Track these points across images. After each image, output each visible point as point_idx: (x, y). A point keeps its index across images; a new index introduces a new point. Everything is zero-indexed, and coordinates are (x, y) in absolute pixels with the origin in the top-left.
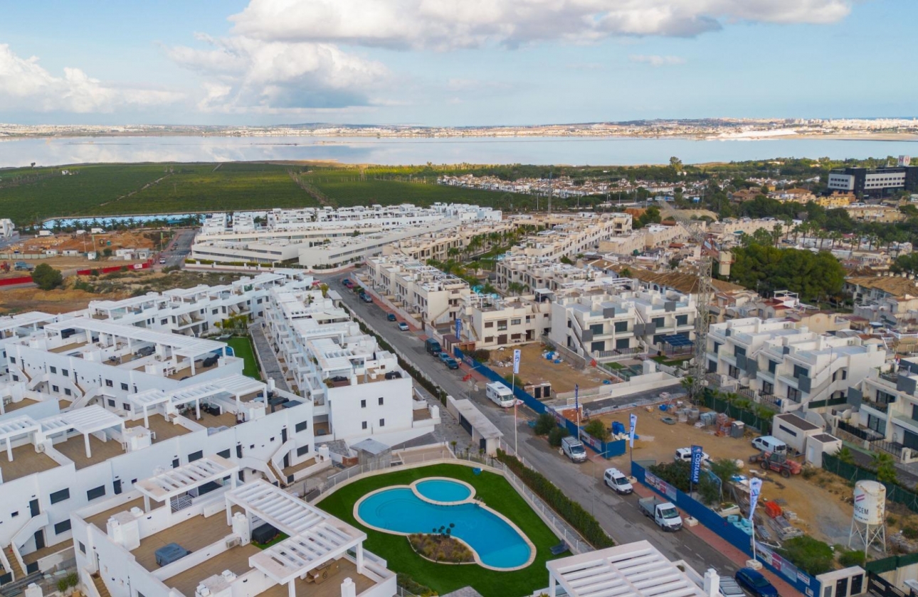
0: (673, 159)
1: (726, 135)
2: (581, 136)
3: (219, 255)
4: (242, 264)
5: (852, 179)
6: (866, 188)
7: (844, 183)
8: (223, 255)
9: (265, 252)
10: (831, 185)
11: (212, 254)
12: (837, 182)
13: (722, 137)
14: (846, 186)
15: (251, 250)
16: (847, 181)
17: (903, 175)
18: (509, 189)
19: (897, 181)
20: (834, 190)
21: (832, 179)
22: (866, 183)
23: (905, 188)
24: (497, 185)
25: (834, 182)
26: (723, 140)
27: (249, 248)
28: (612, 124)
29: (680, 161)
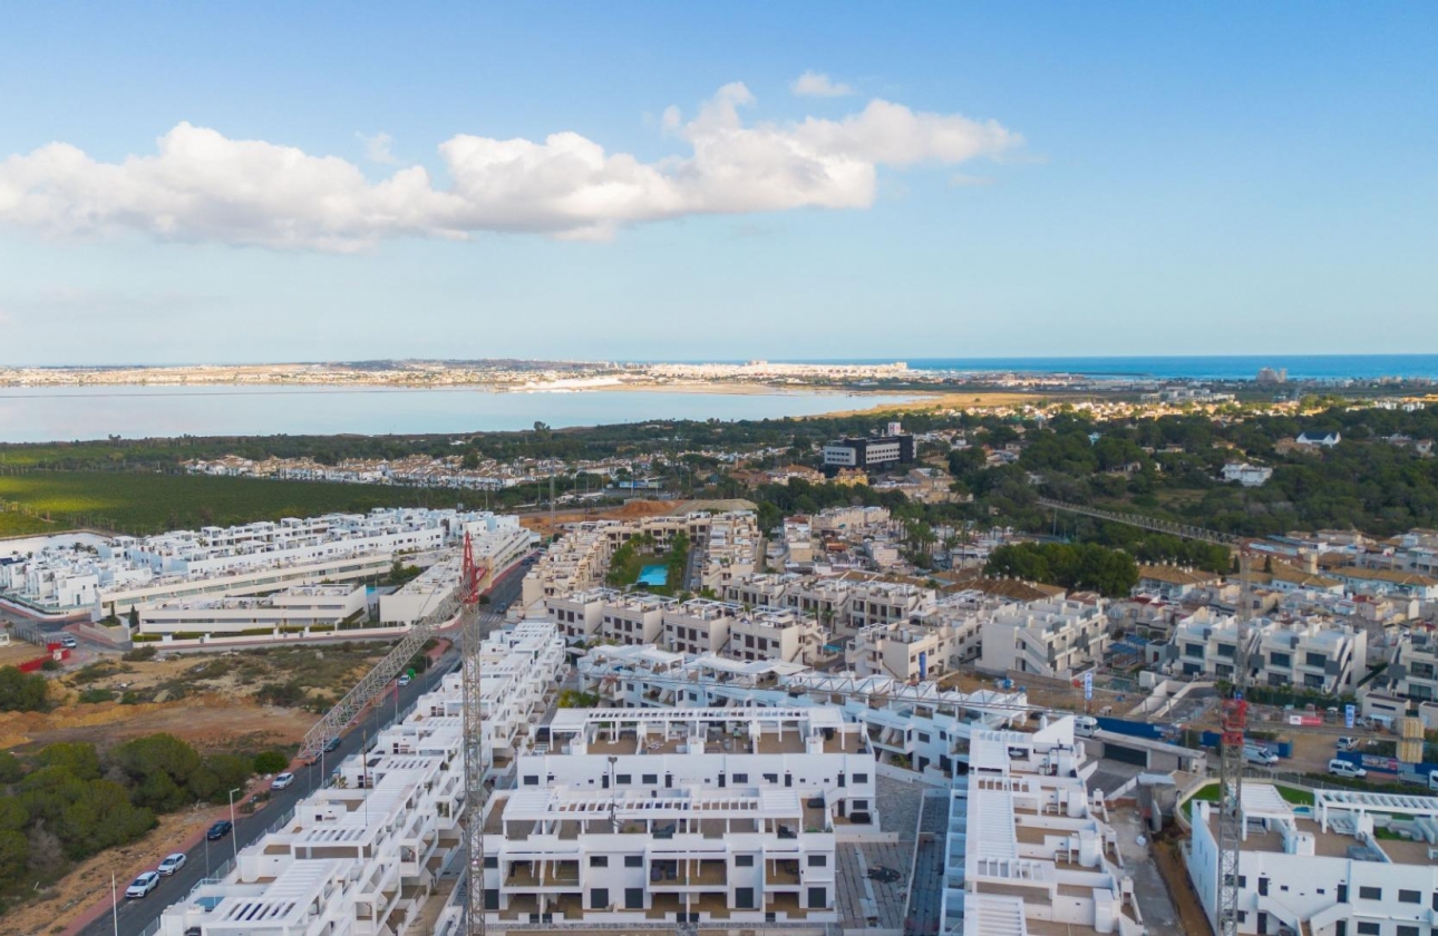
0: (537, 424)
1: (532, 385)
2: (304, 384)
3: (200, 621)
4: (270, 631)
5: (853, 452)
6: (867, 462)
7: (845, 457)
8: (211, 621)
9: (308, 607)
10: (829, 459)
11: (184, 621)
12: (836, 457)
13: (530, 389)
14: (847, 460)
15: (278, 607)
16: (848, 454)
17: (897, 446)
18: (346, 477)
19: (893, 453)
20: (841, 466)
21: (829, 453)
22: (867, 456)
23: (901, 461)
24: (320, 472)
25: (832, 456)
26: (531, 392)
27: (275, 604)
28: (341, 365)
29: (548, 427)
